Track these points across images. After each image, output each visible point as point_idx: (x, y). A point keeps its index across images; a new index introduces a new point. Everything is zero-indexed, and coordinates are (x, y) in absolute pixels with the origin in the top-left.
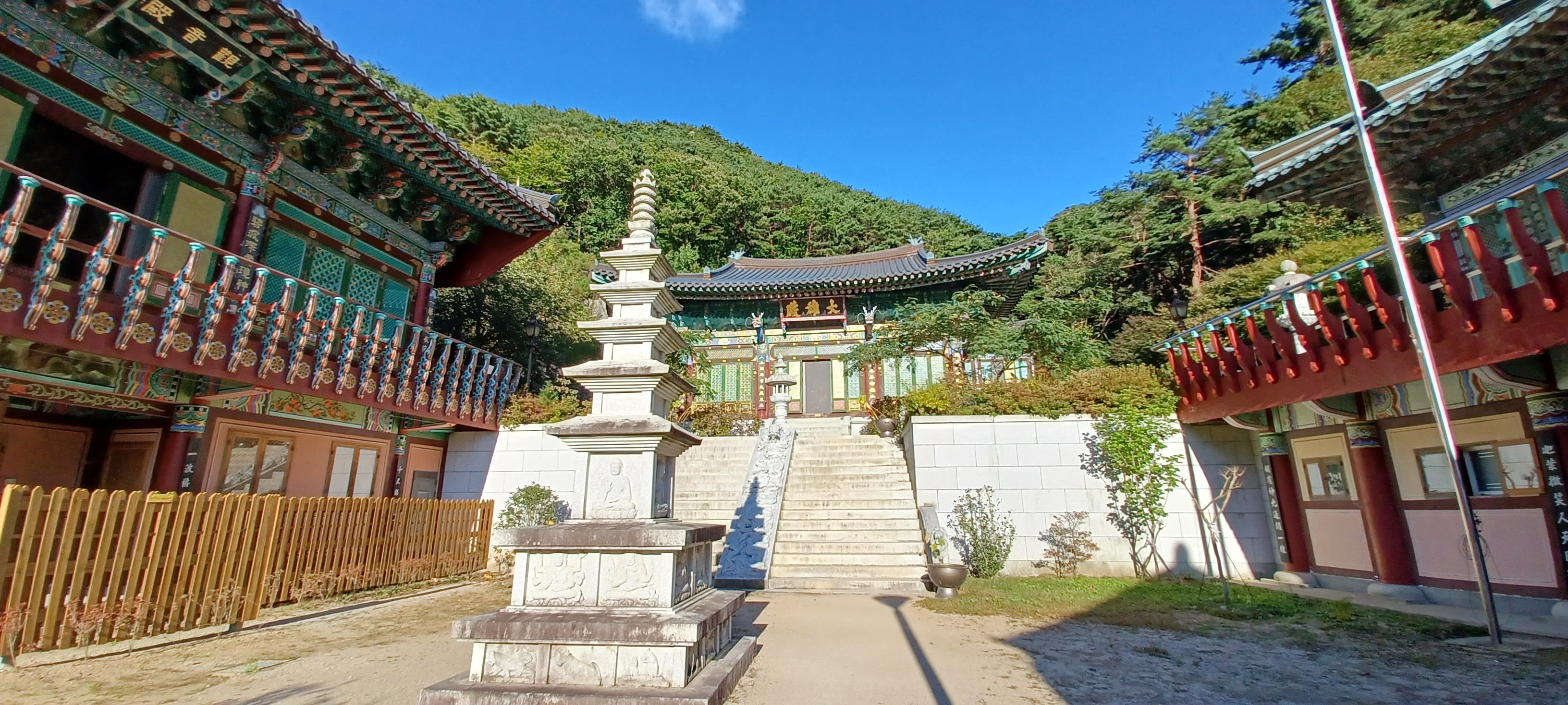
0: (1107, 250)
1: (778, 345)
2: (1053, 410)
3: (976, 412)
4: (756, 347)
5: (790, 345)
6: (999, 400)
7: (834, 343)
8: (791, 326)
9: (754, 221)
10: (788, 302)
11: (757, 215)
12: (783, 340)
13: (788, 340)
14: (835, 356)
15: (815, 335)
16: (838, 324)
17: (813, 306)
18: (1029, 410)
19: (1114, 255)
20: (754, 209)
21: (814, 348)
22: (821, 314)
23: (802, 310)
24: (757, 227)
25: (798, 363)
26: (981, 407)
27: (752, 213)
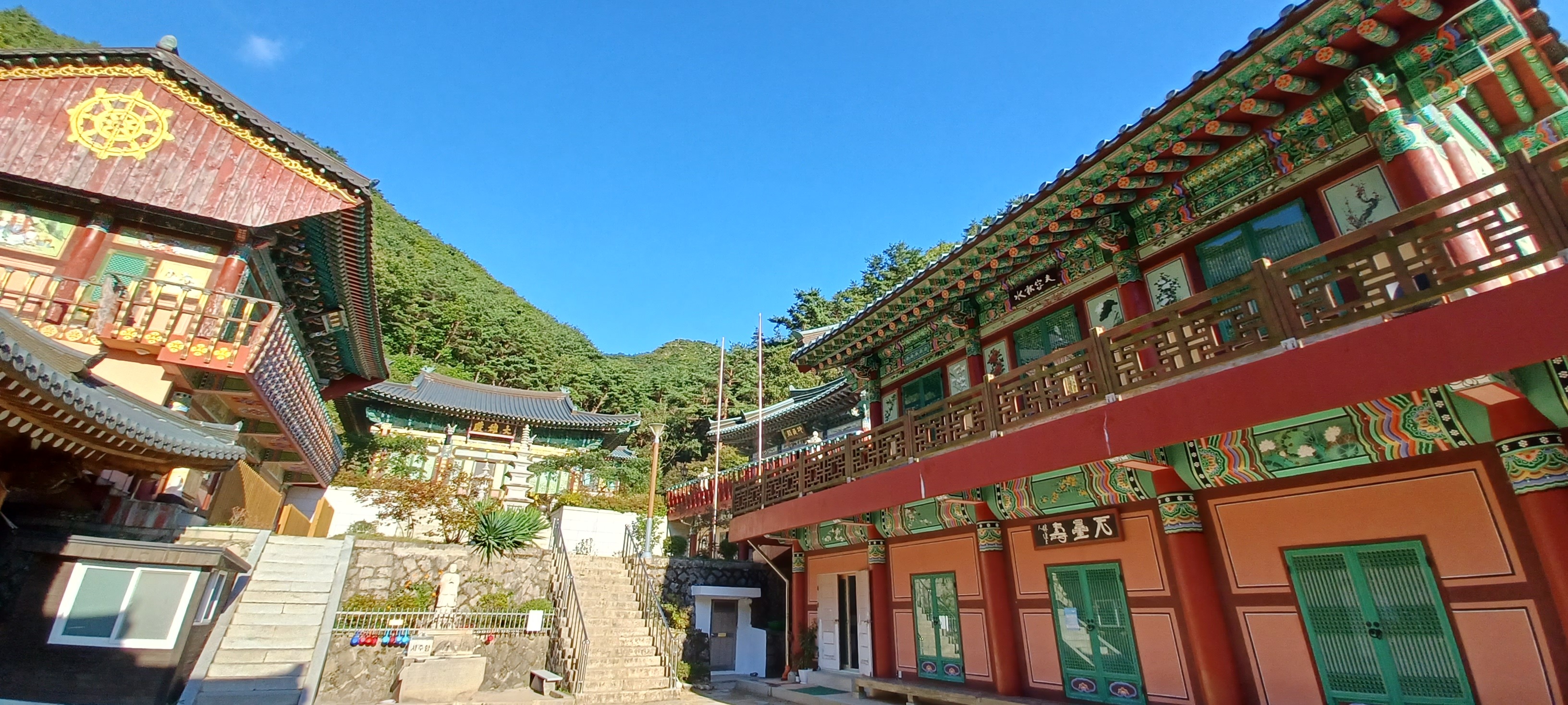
0: (683, 405)
1: (460, 448)
2: (622, 509)
3: (591, 507)
4: (442, 446)
5: (468, 448)
6: (602, 503)
7: (500, 452)
8: (473, 437)
9: (404, 305)
10: (478, 421)
11: (409, 301)
12: (464, 444)
13: (468, 445)
14: (499, 461)
15: (489, 445)
16: (508, 441)
17: (494, 427)
18: (613, 509)
19: (686, 410)
20: (406, 295)
21: (485, 454)
22: (498, 433)
23: (485, 428)
24: (405, 312)
25: (472, 462)
26: (594, 505)
27: (403, 298)
